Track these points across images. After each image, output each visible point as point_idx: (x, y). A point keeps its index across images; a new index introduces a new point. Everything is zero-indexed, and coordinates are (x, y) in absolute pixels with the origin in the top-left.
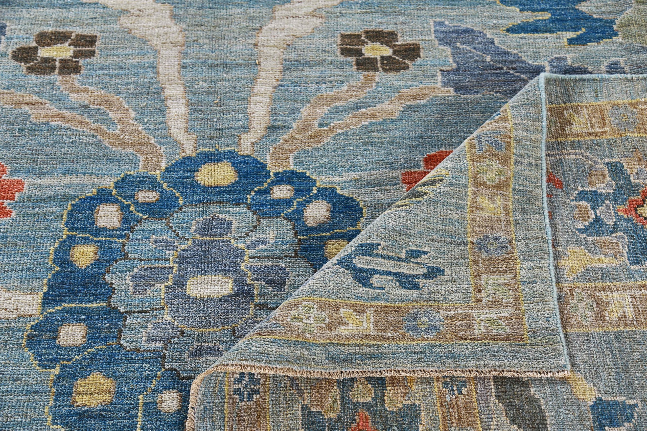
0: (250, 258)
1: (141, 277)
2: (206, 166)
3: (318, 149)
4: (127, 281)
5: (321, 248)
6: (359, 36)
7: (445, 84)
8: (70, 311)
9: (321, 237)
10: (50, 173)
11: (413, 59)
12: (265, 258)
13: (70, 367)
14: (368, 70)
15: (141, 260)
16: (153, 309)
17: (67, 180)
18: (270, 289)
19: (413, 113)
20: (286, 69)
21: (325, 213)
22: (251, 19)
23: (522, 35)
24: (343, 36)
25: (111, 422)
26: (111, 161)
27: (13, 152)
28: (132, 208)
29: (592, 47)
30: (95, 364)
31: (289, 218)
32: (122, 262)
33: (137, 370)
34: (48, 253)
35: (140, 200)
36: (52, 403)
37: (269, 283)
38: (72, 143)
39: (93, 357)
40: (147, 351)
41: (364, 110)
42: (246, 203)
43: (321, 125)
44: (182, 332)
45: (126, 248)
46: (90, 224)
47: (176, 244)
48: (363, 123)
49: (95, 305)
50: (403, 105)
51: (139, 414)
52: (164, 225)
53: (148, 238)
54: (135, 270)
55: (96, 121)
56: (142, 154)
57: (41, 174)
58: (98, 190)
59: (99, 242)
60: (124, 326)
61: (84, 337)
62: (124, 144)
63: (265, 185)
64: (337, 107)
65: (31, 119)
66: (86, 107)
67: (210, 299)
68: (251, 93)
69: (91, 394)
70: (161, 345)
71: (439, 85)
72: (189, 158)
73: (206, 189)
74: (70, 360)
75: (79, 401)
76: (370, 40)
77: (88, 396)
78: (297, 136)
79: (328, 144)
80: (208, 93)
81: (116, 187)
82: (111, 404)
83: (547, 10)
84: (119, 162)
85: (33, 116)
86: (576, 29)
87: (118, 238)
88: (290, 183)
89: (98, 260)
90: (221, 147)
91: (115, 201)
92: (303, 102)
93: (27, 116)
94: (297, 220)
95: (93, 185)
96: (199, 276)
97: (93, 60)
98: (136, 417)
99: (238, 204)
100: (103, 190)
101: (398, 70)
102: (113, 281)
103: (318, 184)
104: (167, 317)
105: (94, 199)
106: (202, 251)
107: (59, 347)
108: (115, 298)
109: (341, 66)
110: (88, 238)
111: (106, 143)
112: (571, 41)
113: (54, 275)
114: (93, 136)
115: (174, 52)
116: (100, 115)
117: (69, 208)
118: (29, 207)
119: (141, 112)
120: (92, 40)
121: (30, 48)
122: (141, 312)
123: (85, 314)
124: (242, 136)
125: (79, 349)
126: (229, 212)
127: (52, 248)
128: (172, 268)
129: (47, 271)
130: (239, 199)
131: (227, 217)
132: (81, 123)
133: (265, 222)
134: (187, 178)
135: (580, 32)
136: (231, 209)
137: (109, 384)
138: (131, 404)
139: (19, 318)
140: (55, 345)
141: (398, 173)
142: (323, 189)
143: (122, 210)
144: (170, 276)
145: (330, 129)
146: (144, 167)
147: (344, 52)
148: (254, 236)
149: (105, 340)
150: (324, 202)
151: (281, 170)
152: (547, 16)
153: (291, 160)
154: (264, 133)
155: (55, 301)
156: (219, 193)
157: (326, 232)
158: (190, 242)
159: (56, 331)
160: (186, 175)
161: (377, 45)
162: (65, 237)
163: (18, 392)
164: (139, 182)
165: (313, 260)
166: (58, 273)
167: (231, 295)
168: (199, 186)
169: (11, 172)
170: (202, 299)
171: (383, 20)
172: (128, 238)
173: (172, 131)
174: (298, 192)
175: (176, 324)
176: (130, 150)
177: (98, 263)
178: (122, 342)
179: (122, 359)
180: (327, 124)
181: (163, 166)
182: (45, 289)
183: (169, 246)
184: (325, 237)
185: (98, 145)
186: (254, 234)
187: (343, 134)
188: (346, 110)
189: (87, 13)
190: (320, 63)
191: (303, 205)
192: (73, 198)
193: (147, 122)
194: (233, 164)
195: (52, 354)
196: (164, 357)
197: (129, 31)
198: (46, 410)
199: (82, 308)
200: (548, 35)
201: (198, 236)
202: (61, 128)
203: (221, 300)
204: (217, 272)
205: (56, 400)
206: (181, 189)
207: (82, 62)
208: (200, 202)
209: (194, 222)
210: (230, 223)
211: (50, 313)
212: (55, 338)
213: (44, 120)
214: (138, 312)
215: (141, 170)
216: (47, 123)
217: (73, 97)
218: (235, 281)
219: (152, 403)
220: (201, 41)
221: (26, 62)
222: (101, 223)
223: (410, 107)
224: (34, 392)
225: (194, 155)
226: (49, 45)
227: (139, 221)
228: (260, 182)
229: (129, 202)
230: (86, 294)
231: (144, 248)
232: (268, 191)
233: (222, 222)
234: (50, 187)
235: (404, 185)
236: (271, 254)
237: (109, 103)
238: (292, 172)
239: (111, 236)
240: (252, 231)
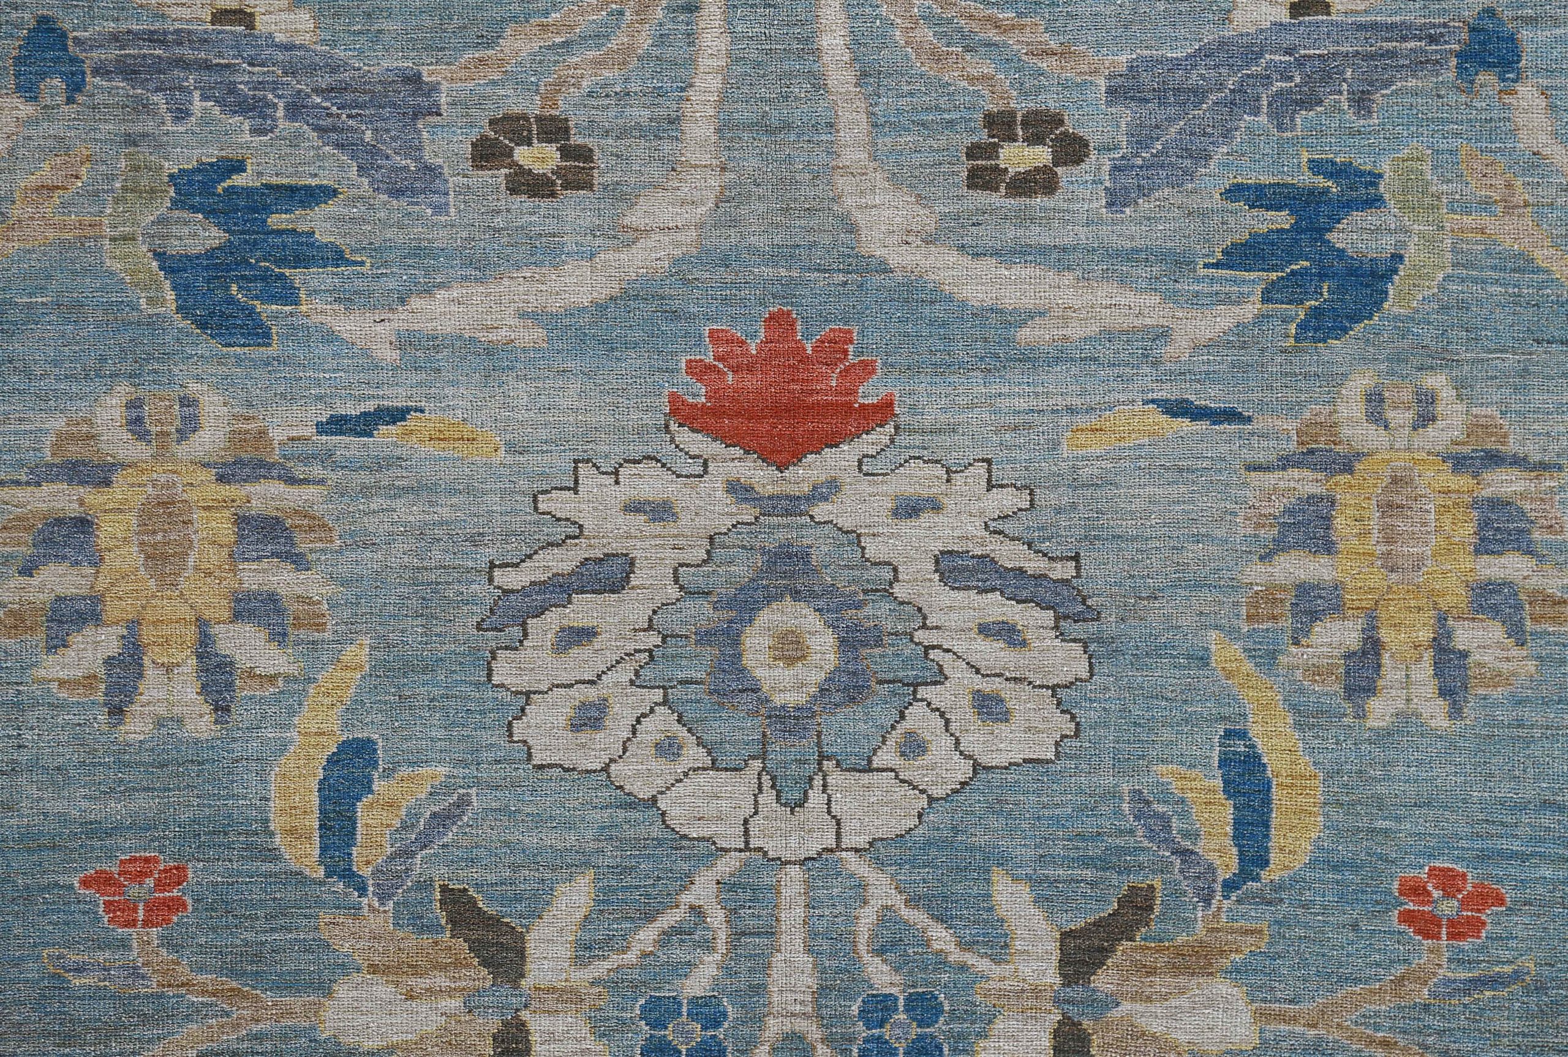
6: (565, 187)
7: (434, 88)
11: (484, 139)
14: (553, 118)
19: (485, 34)
20: (674, 121)
23: (314, 182)
24: (589, 186)
29: (210, 154)
41: (558, 40)
43: (621, 13)
48: (558, 12)
50: (499, 49)
55: (950, 21)
64: (598, 47)
65: (1043, 23)
66: (967, 49)
68: (726, 75)
71: (444, 87)
76: (548, 179)
83: (273, 231)
85: (1041, 29)
86: (231, 191)
92: (649, 56)
93: (1049, 29)
97: (968, 140)
101: (506, 118)
109: (592, 126)
112: (241, 166)
115: (846, 156)
116: (947, 33)
119: (886, 39)
120: (974, 180)
121: (1064, 163)
132: (973, 17)
135: (226, 184)
147: (587, 154)
152: (276, 221)
161: (538, 169)
171: (528, 218)
180: (612, 13)
188: (583, 40)
190: (623, 133)
193: (876, 18)
197: (919, 199)
200: (275, 180)
207: (984, 136)
213: (1024, 21)
216: (1020, 15)
217: (988, 67)
221: (1066, 135)
223: (488, 46)
226: (1037, 169)
237: (937, 57)
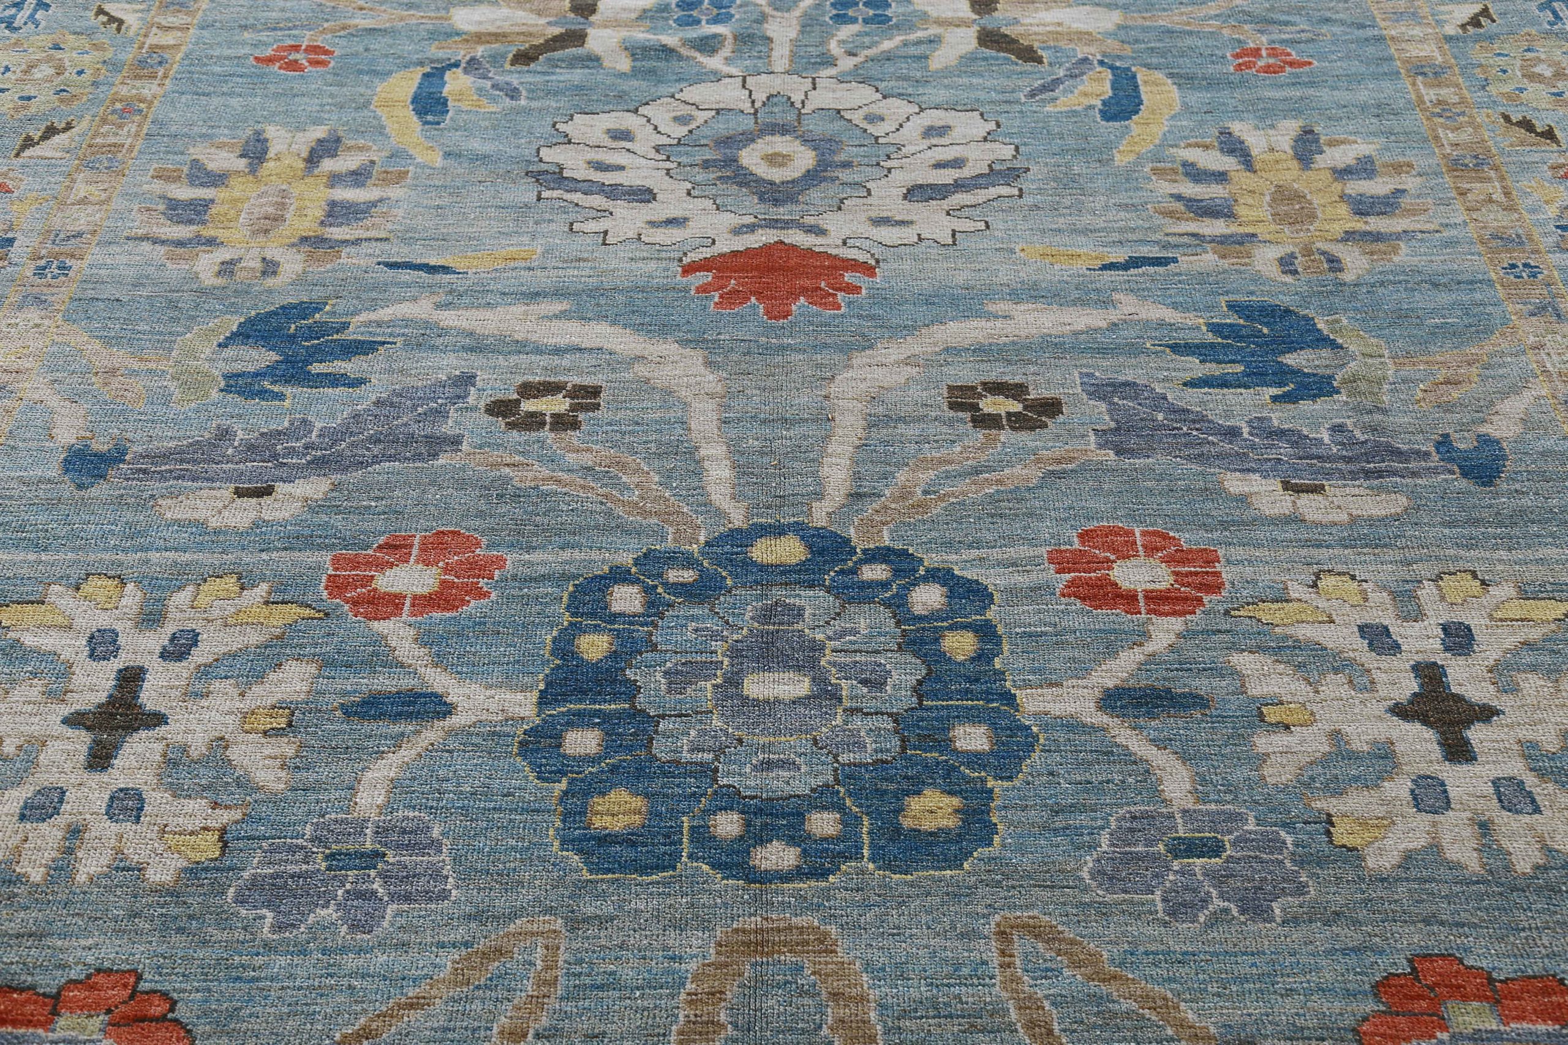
0: (833, 651)
1: (677, 672)
2: (763, 540)
3: (924, 522)
4: (658, 678)
5: (936, 640)
6: (973, 388)
7: (1101, 446)
8: (579, 714)
9: (935, 627)
10: (543, 547)
11: (1052, 416)
12: (855, 651)
13: (582, 781)
14: (990, 428)
15: (676, 653)
16: (697, 713)
17: (566, 555)
18: (865, 690)
19: (1058, 480)
20: (870, 426)
21: (939, 599)
22: (819, 366)
23: (1206, 390)
24: (949, 387)
25: (644, 849)
26: (628, 533)
27: (491, 522)
28: (660, 590)
29: (1305, 405)
30: (615, 779)
31: (887, 604)
32: (649, 655)
33: (678, 786)
34: (543, 642)
35: (671, 580)
36: (558, 824)
37: (864, 682)
38: (572, 510)
39: (614, 769)
40: (691, 763)
41: (986, 475)
42: (823, 586)
43: (926, 492)
44: (740, 741)
45: (653, 638)
46: (601, 608)
47: (725, 633)
48: (987, 491)
49: (613, 706)
50: (1043, 470)
51: (685, 840)
52: (707, 611)
53: (686, 626)
54: (669, 664)
55: (605, 485)
56: (671, 525)
57: (530, 549)
58: (611, 568)
59: (615, 630)
60: (656, 732)
61: (599, 745)
62: (645, 513)
63: (850, 564)
64: (947, 471)
65: (515, 483)
66: (589, 469)
67: (777, 701)
68: (823, 452)
69: (613, 815)
70: (711, 756)
71: (1093, 447)
72: (739, 530)
73: (763, 568)
74: (580, 773)
75: (597, 822)
76: (990, 392)
77: (610, 818)
78: (893, 506)
79: (938, 515)
80: (762, 454)
81: (636, 565)
82: (643, 827)
83: (1238, 362)
84: (639, 535)
85: (517, 479)
86: (1280, 385)
87: (642, 625)
88: (885, 561)
89: (615, 652)
90: (784, 517)
91: (637, 581)
92: (898, 466)
93: (507, 480)
94: (898, 607)
95: (604, 561)
96: (761, 674)
97: (598, 414)
98: (681, 843)
99: (811, 586)
100: (617, 567)
101: (1032, 429)
102: (638, 678)
103: (926, 564)
104: (717, 722)
105: (606, 578)
106: (763, 642)
107: (564, 756)
108: (641, 698)
109: (950, 423)
110: (599, 626)
111: (619, 511)
112: (1275, 399)
113: (553, 669)
114: (602, 503)
115: (711, 405)
116: (610, 478)
117: (571, 589)
118: (514, 588)
119: (668, 476)
120: (595, 391)
121: (510, 401)
122: (680, 715)
123: (599, 717)
124: (814, 504)
125: (593, 760)
126: (799, 596)
127: (549, 637)
128: (722, 663)
129: (543, 664)
130: (814, 580)
131: (797, 601)
132: (583, 487)
133: (852, 609)
134: (737, 554)
135: (1287, 388)
136: (802, 593)
137: (638, 802)
138: (672, 827)
139: (507, 720)
140: (559, 755)
141: (1043, 551)
142: (933, 569)
143: (645, 592)
144: (719, 673)
145: (939, 497)
146: (675, 540)
147: (953, 406)
148: (837, 625)
149: (630, 749)
150: (937, 586)
151: (872, 546)
152: (1240, 368)
153: (886, 534)
154: (845, 501)
155: (556, 700)
156: (783, 573)
157: (942, 621)
158: (745, 631)
159: (559, 737)
160: (735, 550)
161: (1001, 399)
162: (566, 623)
163: (510, 810)
164: (669, 558)
165: (925, 655)
166: (558, 667)
167: (808, 697)
168: (754, 563)
169: (488, 546)
170: (767, 701)
171: (1007, 370)
172: (656, 626)
173: (713, 497)
174: (897, 573)
175: (730, 730)
176: (654, 520)
177: (614, 655)
178: (654, 751)
179: (655, 773)
180: (935, 492)
181: (702, 539)
182: (542, 686)
183: (715, 636)
184: (942, 627)
185: (609, 513)
186: (836, 623)
187: (959, 503)
188: (962, 475)
189: (588, 360)
190: (922, 419)
191: (907, 588)
192: (575, 577)
193: (676, 488)
194: (802, 538)
195: (555, 765)
196: (716, 770)
197: (647, 381)
198: (551, 832)
199: (596, 710)
200: (1243, 390)
201: (756, 625)
202: (556, 493)
203: (794, 703)
204: (787, 667)
205: (564, 821)
206: (729, 568)
207: (581, 416)
208: (757, 583)
209: (749, 608)
210: (801, 609)
211: (550, 715)
212: (559, 746)
213: (532, 484)
214: (675, 716)
215: (670, 544)
216: (536, 488)
217: (571, 458)
218: (814, 679)
219: (703, 827)
220: (749, 392)
221: (505, 417)
222: (616, 607)
223: (1053, 472)
224: (532, 811)
225: (745, 526)
226: (535, 397)
227: (671, 605)
228: (843, 560)
229: (656, 583)
230: (600, 694)
231: (679, 638)
232: (854, 571)
233: (790, 608)
234: (543, 563)
235: (1052, 566)
236: (864, 647)
237: (623, 466)
238: (888, 549)
239: (631, 623)
240: (835, 619)
